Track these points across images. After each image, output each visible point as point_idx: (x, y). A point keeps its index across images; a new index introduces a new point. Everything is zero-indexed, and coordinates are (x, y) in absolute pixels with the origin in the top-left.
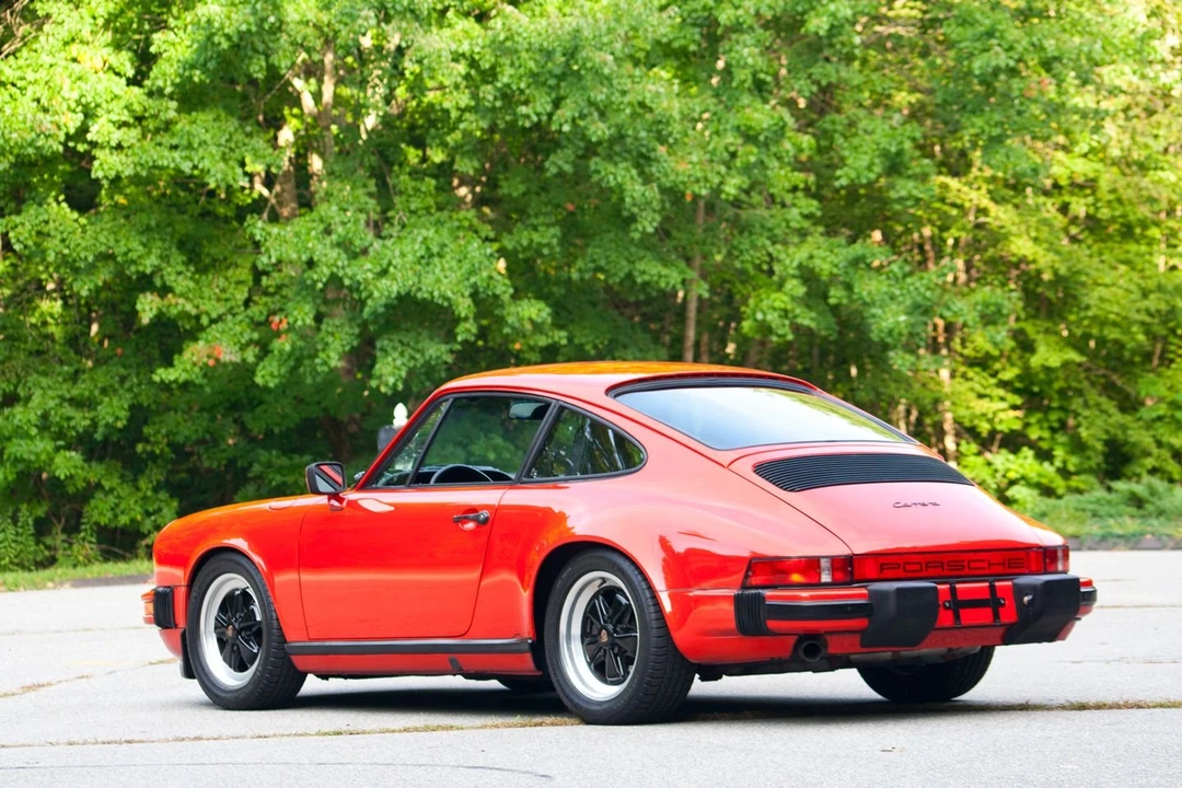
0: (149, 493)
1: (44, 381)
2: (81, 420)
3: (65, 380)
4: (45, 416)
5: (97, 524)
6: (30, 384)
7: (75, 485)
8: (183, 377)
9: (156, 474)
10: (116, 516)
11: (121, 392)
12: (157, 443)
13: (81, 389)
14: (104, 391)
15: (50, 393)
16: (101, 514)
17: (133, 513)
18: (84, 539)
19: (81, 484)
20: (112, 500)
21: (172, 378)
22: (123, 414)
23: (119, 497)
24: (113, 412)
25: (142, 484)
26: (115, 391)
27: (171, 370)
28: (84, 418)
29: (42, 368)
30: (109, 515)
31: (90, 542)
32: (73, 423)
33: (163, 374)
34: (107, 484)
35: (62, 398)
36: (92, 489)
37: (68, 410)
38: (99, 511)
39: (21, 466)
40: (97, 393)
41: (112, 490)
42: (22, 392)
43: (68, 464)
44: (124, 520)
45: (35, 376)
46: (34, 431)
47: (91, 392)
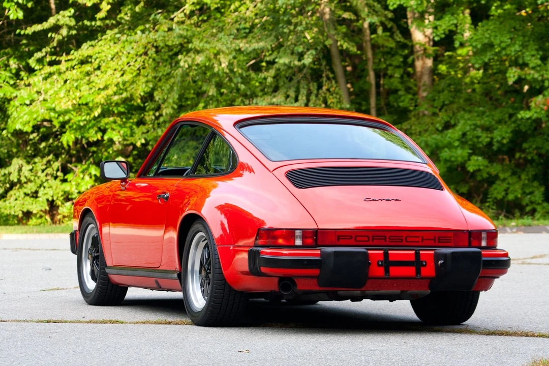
0: (526, 182)
1: (467, 116)
2: (485, 138)
3: (478, 116)
4: (464, 135)
5: (496, 198)
6: (458, 117)
7: (481, 176)
8: (535, 116)
9: (532, 171)
10: (507, 194)
11: (509, 123)
12: (530, 153)
13: (486, 121)
14: (499, 122)
15: (469, 122)
16: (498, 193)
17: (516, 194)
18: (489, 207)
19: (485, 175)
20: (505, 185)
21: (528, 116)
22: (508, 135)
23: (509, 184)
24: (502, 134)
25: (523, 177)
26: (506, 122)
27: (528, 112)
28: (487, 137)
29: (468, 108)
30: (503, 193)
31: (492, 209)
32: (480, 140)
33: (523, 114)
34: (502, 176)
35: (476, 126)
36: (492, 180)
37: (479, 132)
38: (497, 191)
39: (449, 164)
40: (493, 123)
41: (504, 180)
42: (452, 122)
43: (476, 163)
44: (511, 197)
45: (462, 112)
46: (457, 144)
47: (490, 122)
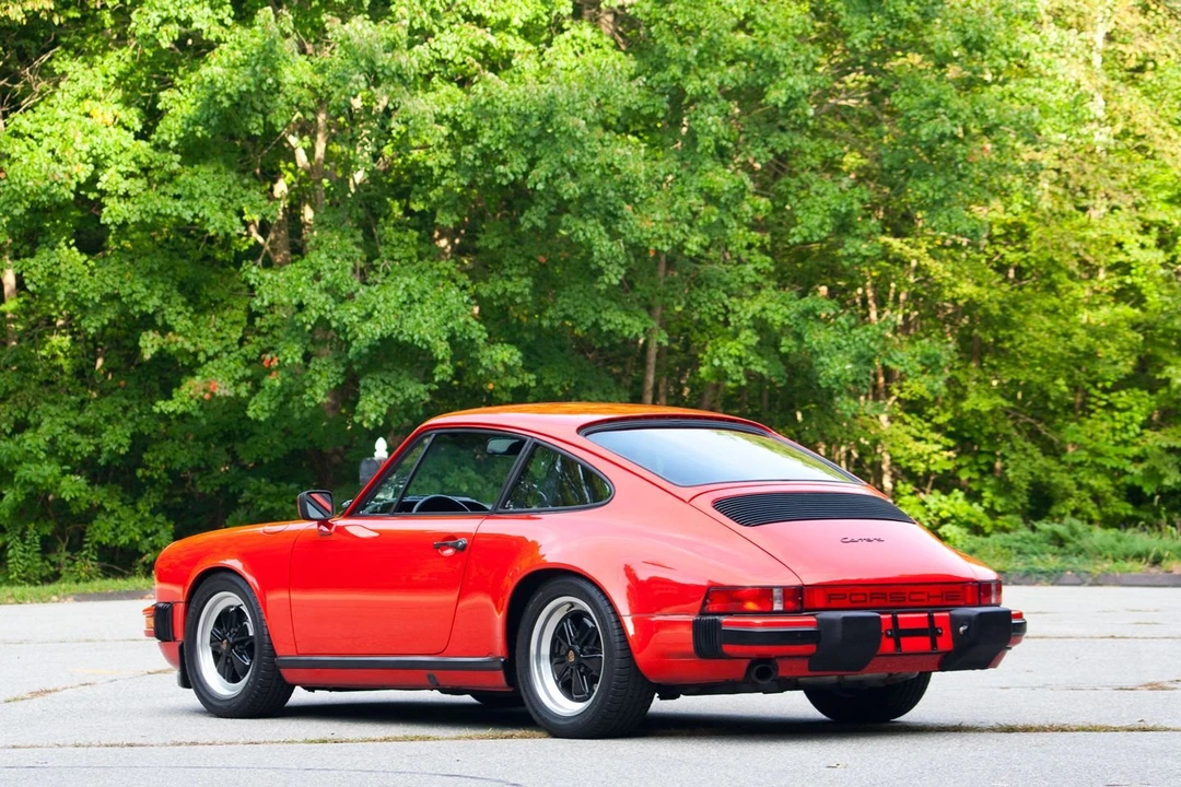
0: (147, 515)
1: (53, 409)
2: (86, 446)
3: (72, 409)
4: (53, 442)
5: (99, 543)
6: (39, 412)
7: (79, 507)
8: (181, 409)
9: (154, 497)
10: (116, 536)
11: (124, 421)
12: (156, 469)
13: (88, 416)
14: (108, 420)
15: (58, 420)
16: (102, 534)
17: (132, 534)
18: (86, 557)
19: (84, 506)
20: (113, 521)
21: (171, 410)
22: (126, 442)
23: (119, 518)
24: (116, 439)
25: (141, 506)
26: (118, 420)
27: (170, 402)
28: (90, 444)
29: (51, 397)
30: (110, 534)
31: (92, 560)
32: (78, 448)
33: (162, 406)
34: (108, 506)
35: (69, 425)
36: (95, 511)
37: (74, 437)
38: (101, 531)
39: (29, 489)
40: (101, 421)
41: (113, 511)
42: (32, 419)
43: (72, 487)
44: (123, 540)
45: (45, 404)
46: (42, 456)
47: (97, 419)
